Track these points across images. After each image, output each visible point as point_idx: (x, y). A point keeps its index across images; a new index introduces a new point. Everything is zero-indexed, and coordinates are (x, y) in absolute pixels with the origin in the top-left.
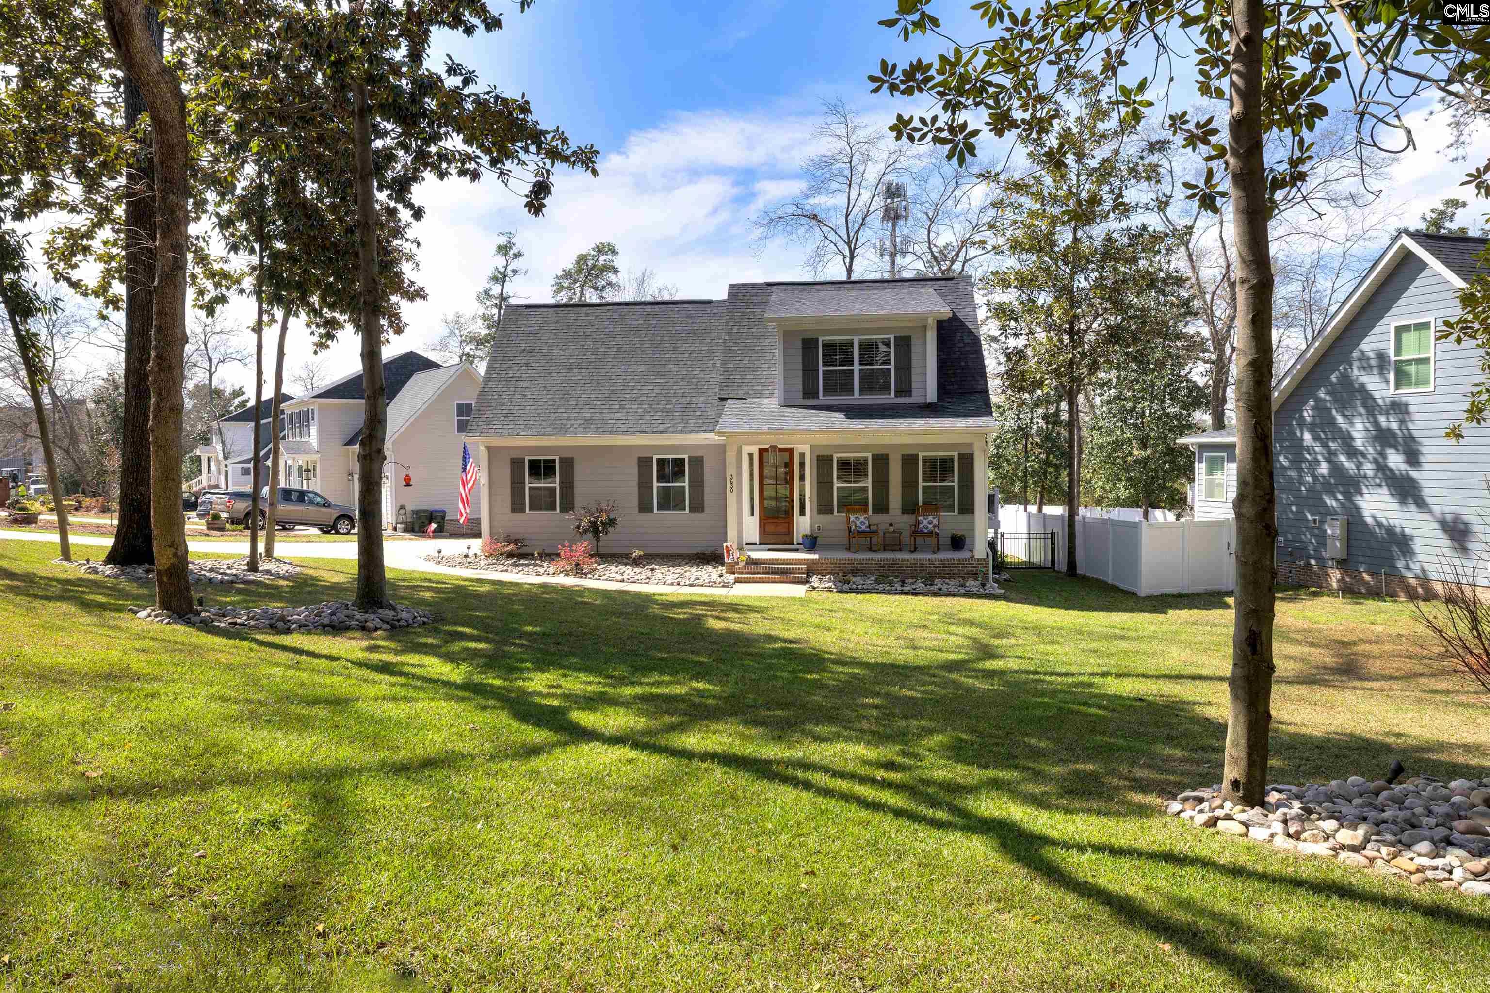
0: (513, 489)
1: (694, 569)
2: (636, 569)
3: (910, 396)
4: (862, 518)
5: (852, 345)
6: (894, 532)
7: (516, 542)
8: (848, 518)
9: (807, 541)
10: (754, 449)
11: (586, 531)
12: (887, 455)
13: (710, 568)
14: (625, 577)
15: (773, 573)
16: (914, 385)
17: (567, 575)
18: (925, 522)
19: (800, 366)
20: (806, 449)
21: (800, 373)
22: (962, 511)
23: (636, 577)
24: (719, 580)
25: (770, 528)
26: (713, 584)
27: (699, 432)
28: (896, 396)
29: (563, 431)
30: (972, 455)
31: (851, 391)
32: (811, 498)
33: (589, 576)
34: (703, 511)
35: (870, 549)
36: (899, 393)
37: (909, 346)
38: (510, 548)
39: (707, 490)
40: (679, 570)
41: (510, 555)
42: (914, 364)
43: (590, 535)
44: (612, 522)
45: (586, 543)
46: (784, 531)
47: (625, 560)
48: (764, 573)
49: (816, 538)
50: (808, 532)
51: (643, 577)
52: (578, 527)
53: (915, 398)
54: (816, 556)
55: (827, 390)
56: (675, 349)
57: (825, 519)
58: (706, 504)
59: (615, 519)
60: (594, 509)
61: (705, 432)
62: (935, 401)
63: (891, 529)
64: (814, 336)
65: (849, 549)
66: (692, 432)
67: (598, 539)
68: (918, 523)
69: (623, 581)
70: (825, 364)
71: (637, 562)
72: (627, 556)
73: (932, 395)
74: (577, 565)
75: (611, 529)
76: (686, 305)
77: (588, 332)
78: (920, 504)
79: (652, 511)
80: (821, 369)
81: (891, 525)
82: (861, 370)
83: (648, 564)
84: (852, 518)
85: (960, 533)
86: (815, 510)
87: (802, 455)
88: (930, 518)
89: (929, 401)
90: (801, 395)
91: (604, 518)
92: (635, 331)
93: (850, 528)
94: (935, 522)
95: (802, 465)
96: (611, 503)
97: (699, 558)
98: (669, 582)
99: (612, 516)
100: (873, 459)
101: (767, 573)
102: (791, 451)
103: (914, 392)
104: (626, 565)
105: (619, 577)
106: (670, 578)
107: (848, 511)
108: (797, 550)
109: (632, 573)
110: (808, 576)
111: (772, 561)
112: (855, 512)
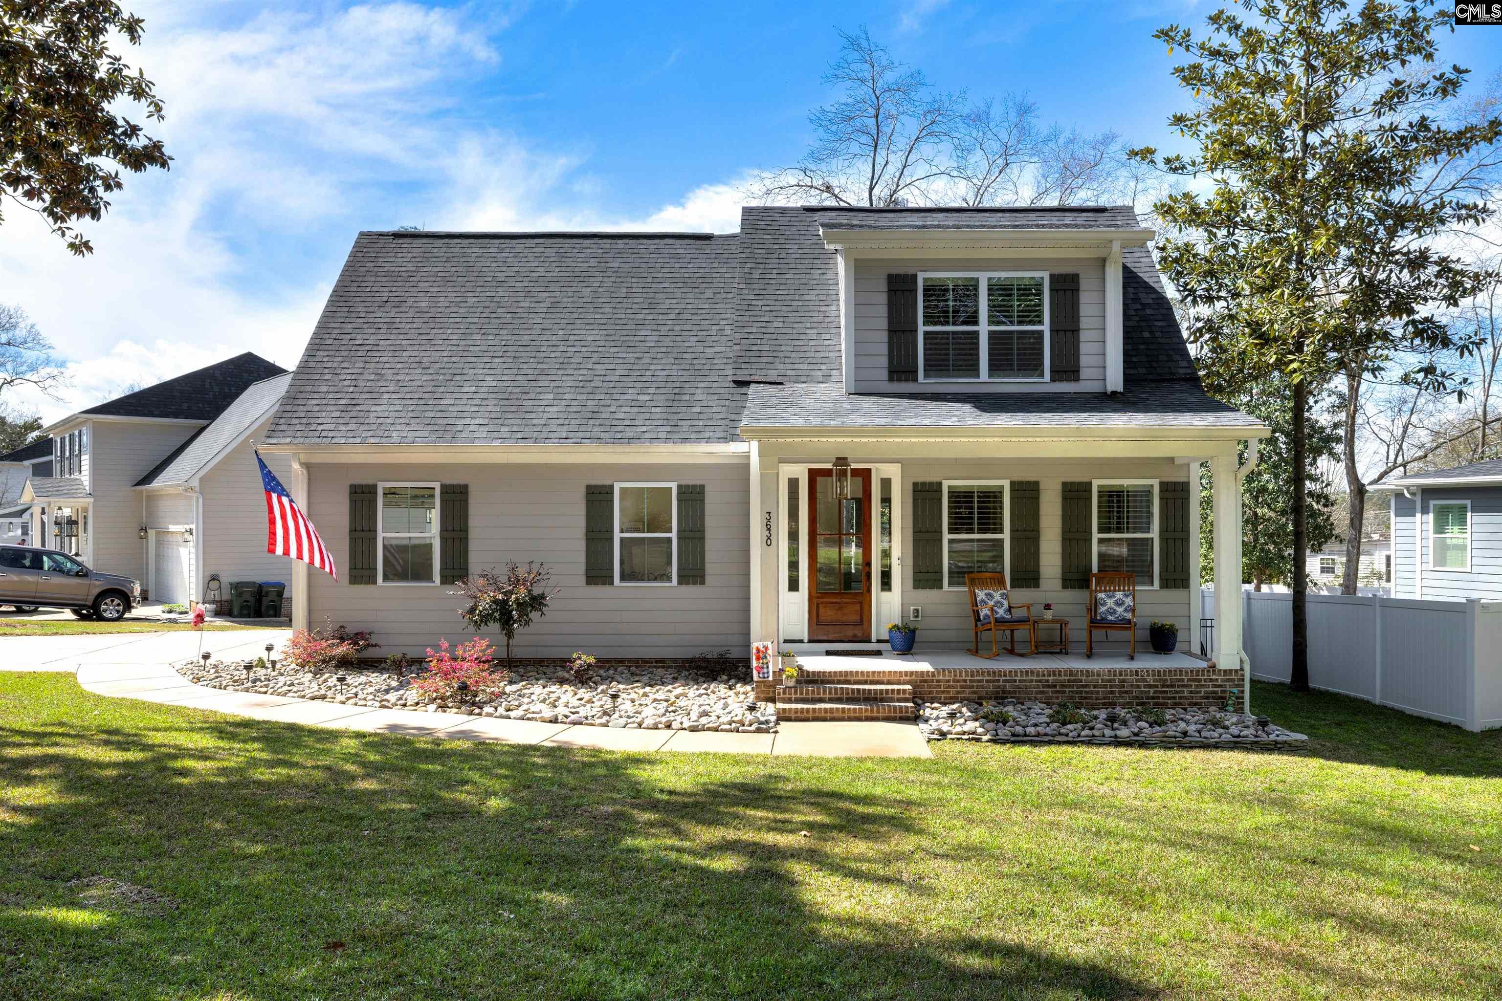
0: (353, 541)
1: (692, 692)
2: (582, 692)
3: (1077, 379)
4: (997, 596)
5: (976, 288)
6: (1053, 621)
7: (355, 638)
8: (974, 596)
9: (898, 636)
10: (800, 472)
11: (486, 618)
12: (1037, 483)
13: (722, 690)
14: (561, 710)
15: (849, 700)
16: (1084, 361)
17: (443, 707)
18: (1110, 603)
19: (883, 323)
20: (893, 472)
21: (884, 336)
22: (1166, 584)
23: (583, 712)
24: (749, 717)
25: (828, 614)
26: (737, 727)
27: (698, 440)
28: (1053, 380)
29: (449, 435)
30: (1187, 484)
31: (974, 369)
32: (902, 559)
33: (487, 709)
34: (703, 583)
35: (1011, 652)
36: (1058, 374)
37: (1075, 291)
38: (343, 649)
39: (709, 545)
40: (661, 692)
41: (345, 663)
42: (1084, 323)
43: (494, 627)
44: (537, 602)
45: (484, 643)
46: (855, 618)
47: (562, 674)
48: (831, 700)
49: (913, 631)
50: (898, 621)
51: (596, 710)
52: (472, 610)
53: (1086, 385)
54: (923, 666)
55: (932, 367)
56: (652, 306)
57: (927, 597)
58: (709, 569)
59: (543, 596)
60: (504, 579)
61: (708, 440)
62: (1120, 388)
63: (1049, 615)
64: (911, 271)
65: (975, 651)
66: (685, 440)
67: (510, 634)
68: (1095, 604)
69: (554, 720)
70: (929, 319)
71: (582, 678)
72: (565, 662)
73: (1115, 380)
74: (464, 688)
75: (534, 615)
76: (667, 241)
77: (501, 276)
78: (1095, 569)
79: (612, 583)
80: (922, 329)
81: (1048, 607)
82: (991, 333)
83: (604, 680)
84: (981, 595)
85: (1168, 622)
86: (910, 582)
87: (886, 484)
88: (1119, 595)
89: (1110, 388)
90: (884, 374)
91: (522, 593)
92: (583, 277)
93: (977, 614)
94: (1129, 601)
95: (886, 501)
96: (535, 567)
97: (699, 668)
98: (649, 722)
99: (537, 591)
100: (1012, 490)
101: (839, 700)
102: (866, 474)
103: (1084, 373)
104: (562, 682)
105: (548, 713)
106: (649, 714)
107: (973, 583)
108: (878, 653)
109: (574, 702)
110: (918, 706)
111: (845, 677)
112: (983, 584)
